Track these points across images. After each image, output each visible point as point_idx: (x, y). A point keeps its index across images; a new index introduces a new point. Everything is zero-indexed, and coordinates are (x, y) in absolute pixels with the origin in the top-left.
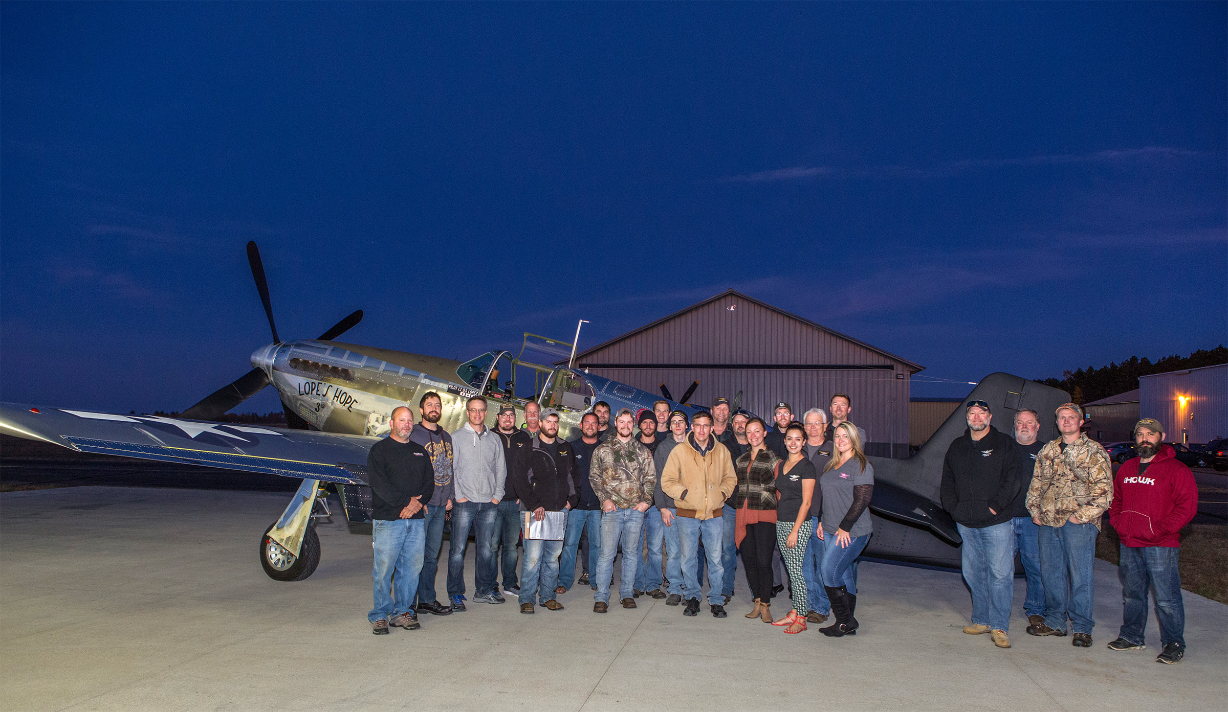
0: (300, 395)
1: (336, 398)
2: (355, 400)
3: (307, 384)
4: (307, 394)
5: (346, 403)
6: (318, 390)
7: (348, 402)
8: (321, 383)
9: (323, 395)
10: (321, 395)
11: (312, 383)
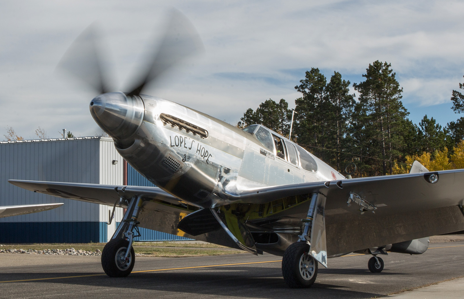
0: (171, 146)
1: (198, 152)
2: (210, 155)
3: (177, 137)
4: (177, 146)
5: (205, 156)
6: (185, 144)
7: (206, 155)
8: (187, 138)
9: (189, 148)
10: (188, 148)
11: (180, 137)
